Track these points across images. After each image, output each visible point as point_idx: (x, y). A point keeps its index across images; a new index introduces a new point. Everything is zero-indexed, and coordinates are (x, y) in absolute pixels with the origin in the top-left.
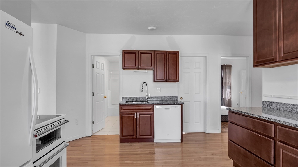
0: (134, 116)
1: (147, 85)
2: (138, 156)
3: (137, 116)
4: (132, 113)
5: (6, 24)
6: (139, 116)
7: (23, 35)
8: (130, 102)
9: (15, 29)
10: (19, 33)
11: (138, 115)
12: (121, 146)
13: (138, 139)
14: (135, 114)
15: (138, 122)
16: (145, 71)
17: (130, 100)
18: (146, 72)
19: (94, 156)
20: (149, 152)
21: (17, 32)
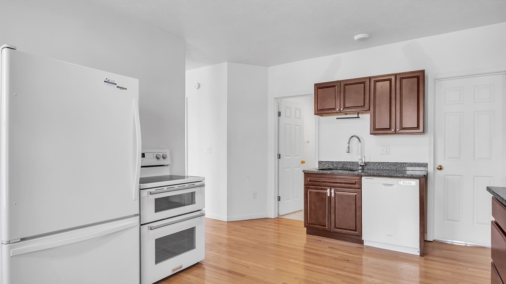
0: (326, 194)
1: (359, 140)
2: (315, 257)
3: (331, 193)
4: (323, 187)
5: (105, 81)
6: (335, 194)
7: (126, 89)
8: (330, 169)
9: (116, 84)
10: (121, 88)
11: (333, 191)
12: (308, 240)
13: (332, 232)
14: (329, 189)
15: (333, 204)
16: (356, 116)
17: (331, 167)
18: (358, 117)
19: (256, 243)
20: (340, 257)
21: (118, 87)
